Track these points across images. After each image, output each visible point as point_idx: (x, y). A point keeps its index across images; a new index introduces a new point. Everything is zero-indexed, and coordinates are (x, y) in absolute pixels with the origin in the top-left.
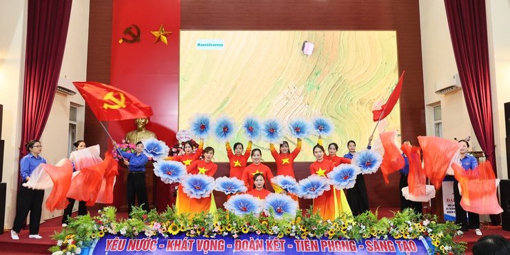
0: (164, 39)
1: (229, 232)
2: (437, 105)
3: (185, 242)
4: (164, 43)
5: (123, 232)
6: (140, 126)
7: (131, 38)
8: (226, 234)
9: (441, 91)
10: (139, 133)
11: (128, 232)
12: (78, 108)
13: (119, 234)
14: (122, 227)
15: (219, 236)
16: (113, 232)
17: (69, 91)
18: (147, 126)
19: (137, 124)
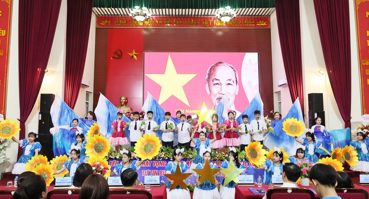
0: (135, 57)
1: (169, 158)
2: (279, 93)
3: (147, 162)
4: (135, 59)
5: (118, 157)
6: (123, 104)
7: (118, 57)
8: (167, 158)
9: (280, 85)
10: (122, 107)
11: (120, 157)
12: (90, 94)
13: (115, 158)
14: (117, 155)
15: (164, 159)
16: (113, 157)
17: (86, 85)
18: (126, 103)
19: (121, 102)
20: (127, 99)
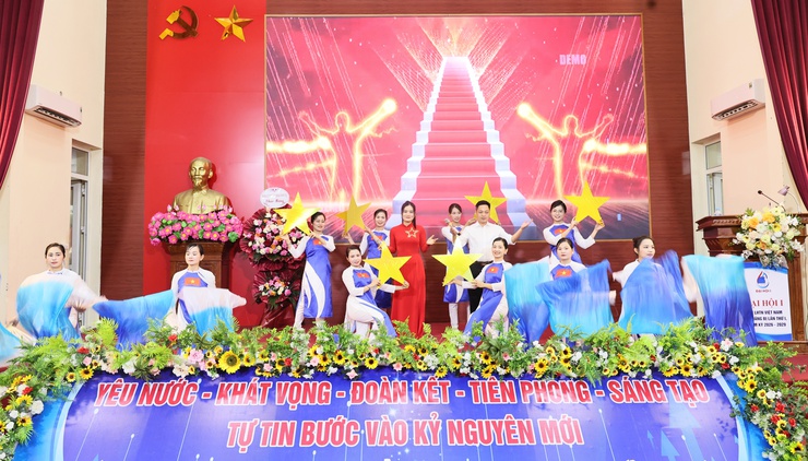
0: (239, 31)
1: (340, 368)
2: (712, 142)
3: (253, 386)
4: (238, 39)
5: (129, 369)
6: (198, 182)
7: (182, 30)
8: (333, 370)
9: (723, 113)
10: (196, 194)
11: (138, 368)
12: (91, 153)
13: (121, 373)
14: (126, 359)
15: (320, 375)
16: (111, 368)
18: (210, 183)
19: (192, 178)
20: (213, 168)
